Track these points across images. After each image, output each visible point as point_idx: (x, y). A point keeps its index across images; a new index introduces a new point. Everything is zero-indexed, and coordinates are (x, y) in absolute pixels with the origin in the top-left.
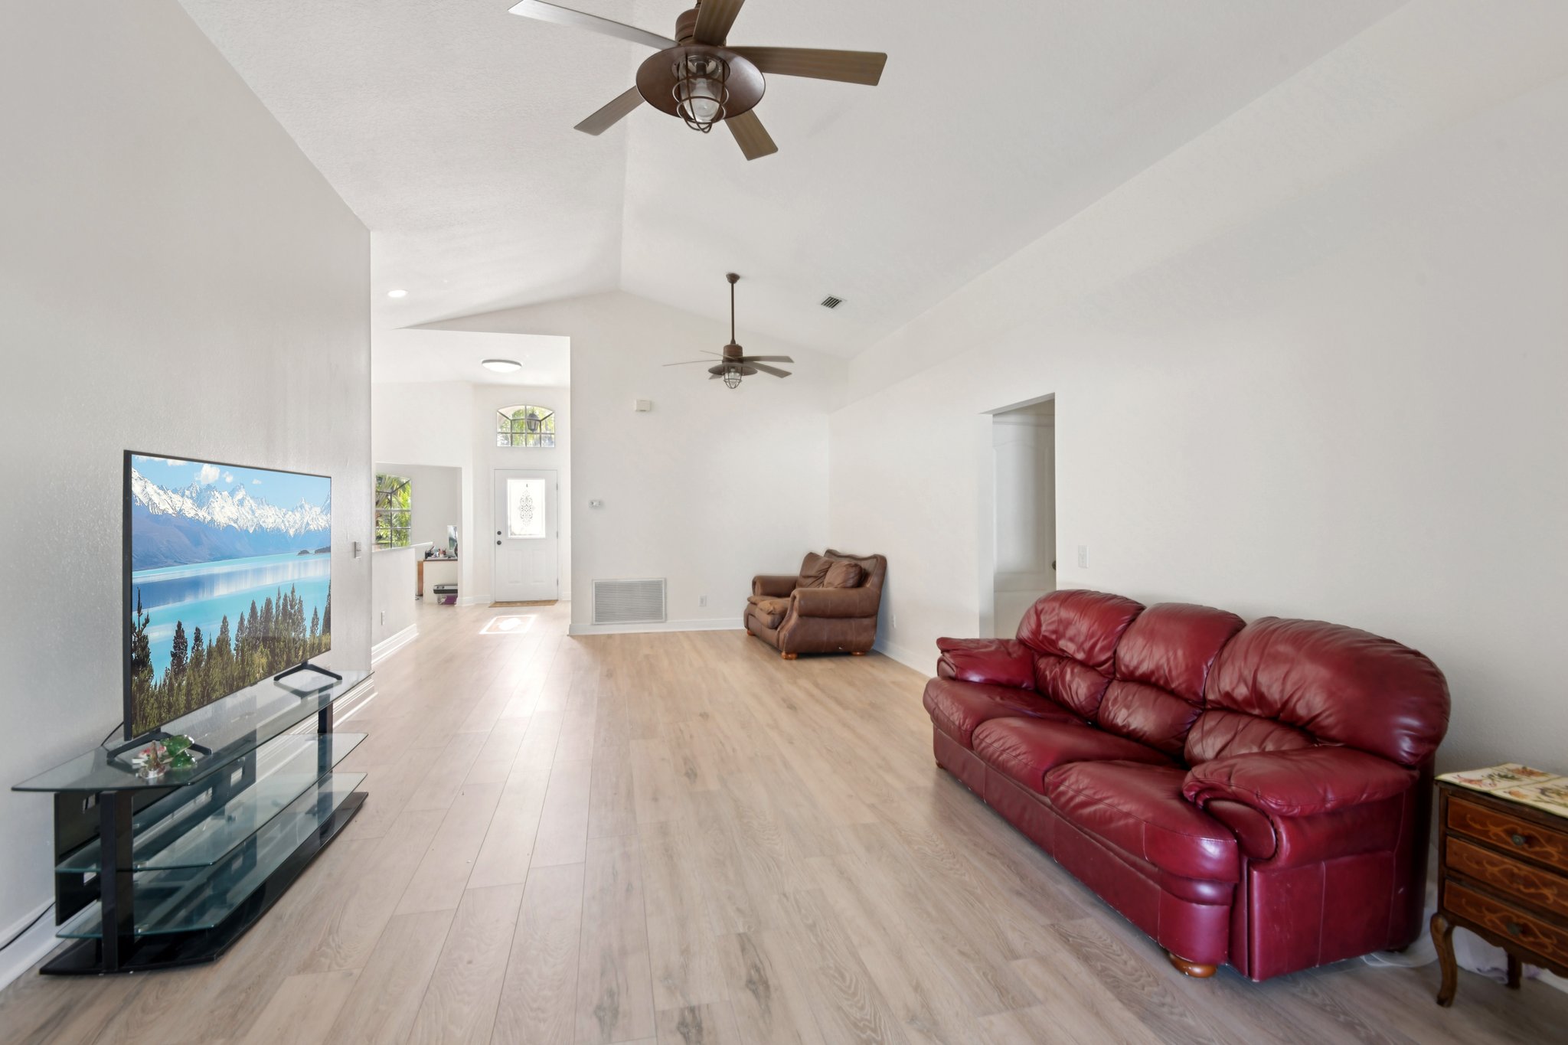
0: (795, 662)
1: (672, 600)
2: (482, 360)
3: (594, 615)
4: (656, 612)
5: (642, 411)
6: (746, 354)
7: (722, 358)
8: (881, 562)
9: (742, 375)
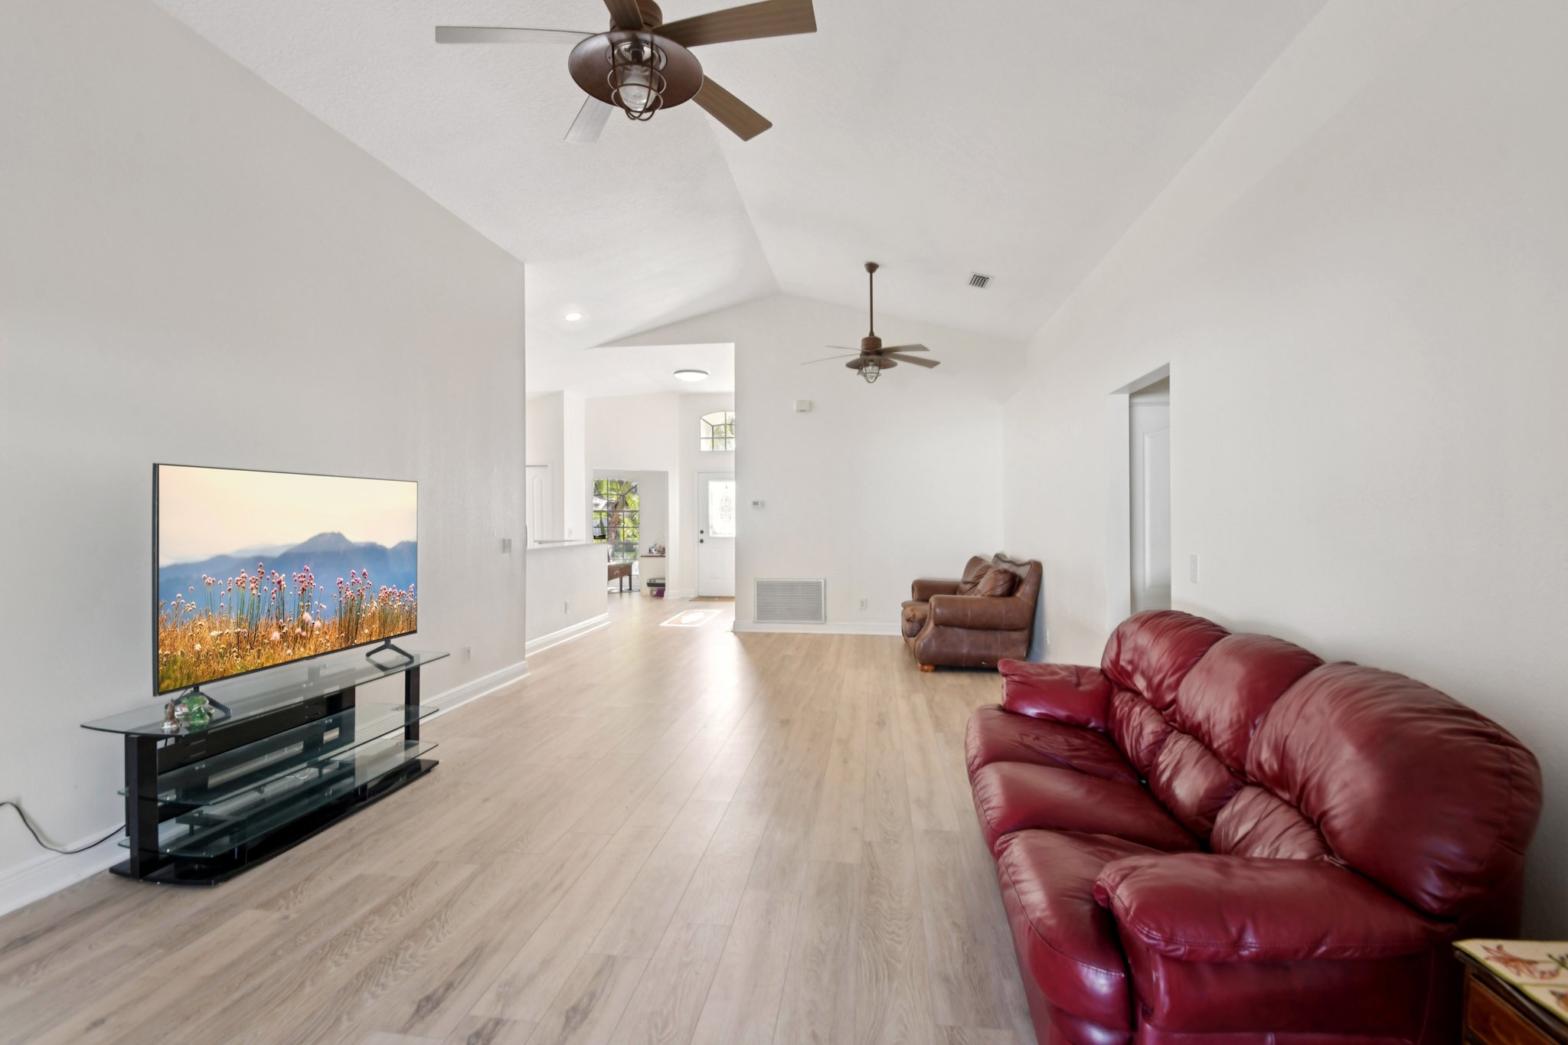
1: (833, 602)
2: (674, 371)
3: (756, 613)
4: (816, 613)
5: (801, 411)
6: (885, 345)
7: (860, 352)
8: (1037, 568)
9: (880, 368)
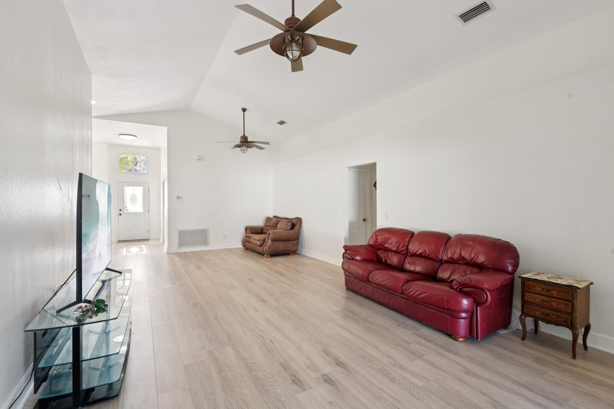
0: (271, 258)
1: (212, 237)
2: (118, 134)
3: (178, 244)
4: (205, 242)
5: (199, 160)
6: (249, 140)
7: (240, 141)
8: (299, 220)
9: (248, 148)
